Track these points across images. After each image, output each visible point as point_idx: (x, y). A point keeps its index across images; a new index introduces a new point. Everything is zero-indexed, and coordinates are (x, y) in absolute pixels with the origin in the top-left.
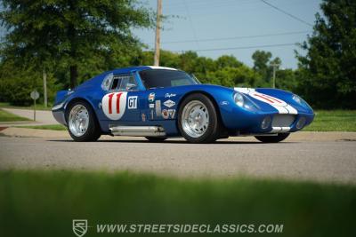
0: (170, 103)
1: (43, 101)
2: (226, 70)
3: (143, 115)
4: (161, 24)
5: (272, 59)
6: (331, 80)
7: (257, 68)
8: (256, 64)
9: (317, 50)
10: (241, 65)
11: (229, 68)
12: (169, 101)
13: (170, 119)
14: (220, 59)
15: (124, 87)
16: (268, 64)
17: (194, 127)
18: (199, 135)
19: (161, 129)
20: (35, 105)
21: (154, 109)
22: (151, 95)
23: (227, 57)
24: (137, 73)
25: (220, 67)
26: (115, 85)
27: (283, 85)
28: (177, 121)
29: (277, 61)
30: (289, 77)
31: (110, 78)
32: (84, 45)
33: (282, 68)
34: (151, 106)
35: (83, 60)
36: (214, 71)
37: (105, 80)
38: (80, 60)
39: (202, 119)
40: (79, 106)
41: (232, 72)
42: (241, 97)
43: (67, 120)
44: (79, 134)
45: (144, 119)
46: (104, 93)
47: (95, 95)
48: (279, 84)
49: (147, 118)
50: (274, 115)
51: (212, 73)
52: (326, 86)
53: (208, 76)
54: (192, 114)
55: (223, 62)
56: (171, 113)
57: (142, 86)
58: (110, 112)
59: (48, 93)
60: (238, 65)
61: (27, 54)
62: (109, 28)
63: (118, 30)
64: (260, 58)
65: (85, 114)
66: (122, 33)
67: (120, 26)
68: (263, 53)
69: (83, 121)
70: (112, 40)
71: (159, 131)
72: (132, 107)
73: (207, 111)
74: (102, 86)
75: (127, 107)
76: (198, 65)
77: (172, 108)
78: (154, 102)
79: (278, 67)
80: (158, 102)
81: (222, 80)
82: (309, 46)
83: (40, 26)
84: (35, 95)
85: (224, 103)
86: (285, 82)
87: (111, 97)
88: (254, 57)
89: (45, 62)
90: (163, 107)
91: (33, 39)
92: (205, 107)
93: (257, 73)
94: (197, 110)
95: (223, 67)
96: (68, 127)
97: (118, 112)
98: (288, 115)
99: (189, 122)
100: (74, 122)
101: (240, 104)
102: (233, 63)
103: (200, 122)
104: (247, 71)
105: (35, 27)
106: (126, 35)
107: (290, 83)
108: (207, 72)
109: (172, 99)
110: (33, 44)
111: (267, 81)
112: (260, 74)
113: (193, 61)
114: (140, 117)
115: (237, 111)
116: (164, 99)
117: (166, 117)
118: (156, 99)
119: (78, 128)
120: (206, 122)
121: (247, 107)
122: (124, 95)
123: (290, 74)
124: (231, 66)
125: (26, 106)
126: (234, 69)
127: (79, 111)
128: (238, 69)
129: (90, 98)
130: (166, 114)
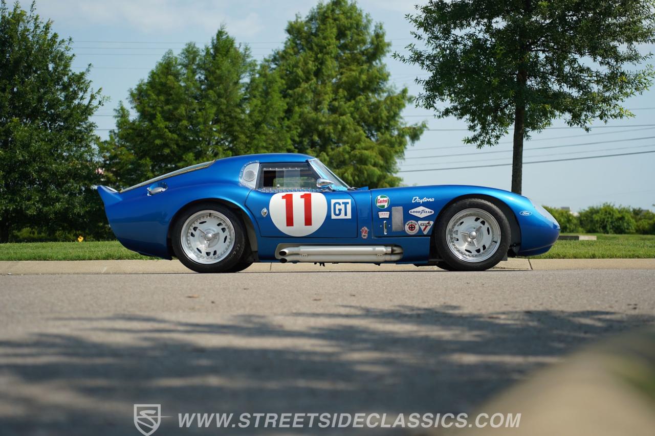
0: (422, 211)
3: (364, 229)
12: (422, 208)
13: (419, 235)
17: (464, 247)
18: (477, 260)
19: (397, 250)
28: (435, 238)
49: (372, 232)
56: (424, 226)
58: (290, 222)
71: (392, 253)
72: (342, 216)
73: (486, 224)
74: (242, 181)
75: (328, 216)
77: (426, 218)
78: (389, 210)
80: (398, 209)
85: (525, 213)
90: (407, 217)
94: (470, 222)
103: (476, 239)
114: (358, 232)
117: (413, 232)
118: (394, 204)
130: (412, 228)
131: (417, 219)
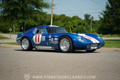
0: (56, 39)
1: (13, 31)
2: (75, 21)
3: (47, 43)
4: (53, 7)
5: (91, 17)
6: (111, 26)
7: (86, 20)
8: (85, 19)
9: (106, 15)
10: (80, 19)
11: (76, 20)
12: (56, 38)
13: (56, 44)
14: (73, 17)
15: (41, 33)
16: (89, 18)
17: (64, 47)
18: (66, 50)
19: (53, 48)
20: (11, 33)
21: (51, 41)
22: (50, 36)
23: (76, 16)
24: (45, 28)
25: (73, 20)
26: (38, 32)
27: (94, 25)
28: (59, 45)
29: (92, 18)
30: (96, 23)
31: (36, 29)
32: (27, 15)
33: (94, 20)
34: (50, 40)
35: (27, 20)
36: (71, 21)
37: (34, 30)
38: (26, 20)
39: (67, 45)
40: (25, 39)
41: (77, 21)
42: (80, 38)
43: (21, 44)
44: (25, 49)
45: (47, 44)
46: (34, 35)
47: (31, 35)
48: (93, 25)
49: (48, 44)
50: (91, 44)
51: (71, 22)
52: (109, 28)
53: (69, 23)
54: (64, 43)
55: (74, 18)
56: (57, 42)
57: (47, 33)
58: (36, 41)
59: (15, 28)
60: (79, 19)
61: (8, 18)
62: (35, 9)
63: (39, 10)
64: (87, 16)
65: (27, 42)
66: (40, 10)
67: (39, 8)
68: (88, 15)
69: (27, 44)
70: (37, 13)
71: (52, 48)
72: (43, 40)
73: (69, 42)
74: (33, 32)
75: (42, 40)
76: (66, 19)
77: (57, 41)
78: (51, 39)
79: (93, 20)
80: (52, 39)
81: (74, 24)
82: (103, 14)
83: (12, 9)
84: (10, 30)
85: (75, 40)
86: (95, 25)
87: (36, 36)
88: (85, 16)
89: (14, 21)
90: (54, 40)
91: (10, 13)
92: (68, 41)
93: (86, 22)
94: (65, 41)
95: (74, 19)
96: (21, 46)
97: (39, 41)
98: (96, 43)
99: (63, 45)
100: (23, 44)
101: (80, 40)
102: (77, 18)
103: (66, 46)
104: (82, 21)
105: (10, 9)
106: (41, 11)
107: (97, 25)
108: (69, 21)
109: (57, 37)
110: (10, 15)
111: (89, 24)
112: (87, 22)
113: (64, 18)
114: (46, 44)
115: (79, 42)
116: (54, 38)
117: (55, 44)
118: (51, 37)
119: (25, 46)
120: (68, 46)
121: (82, 41)
122: (41, 36)
123: (97, 22)
124: (77, 19)
125: (8, 33)
126: (78, 20)
127: (25, 40)
128: (79, 20)
129: (29, 36)
130: (55, 43)
131: (55, 41)
